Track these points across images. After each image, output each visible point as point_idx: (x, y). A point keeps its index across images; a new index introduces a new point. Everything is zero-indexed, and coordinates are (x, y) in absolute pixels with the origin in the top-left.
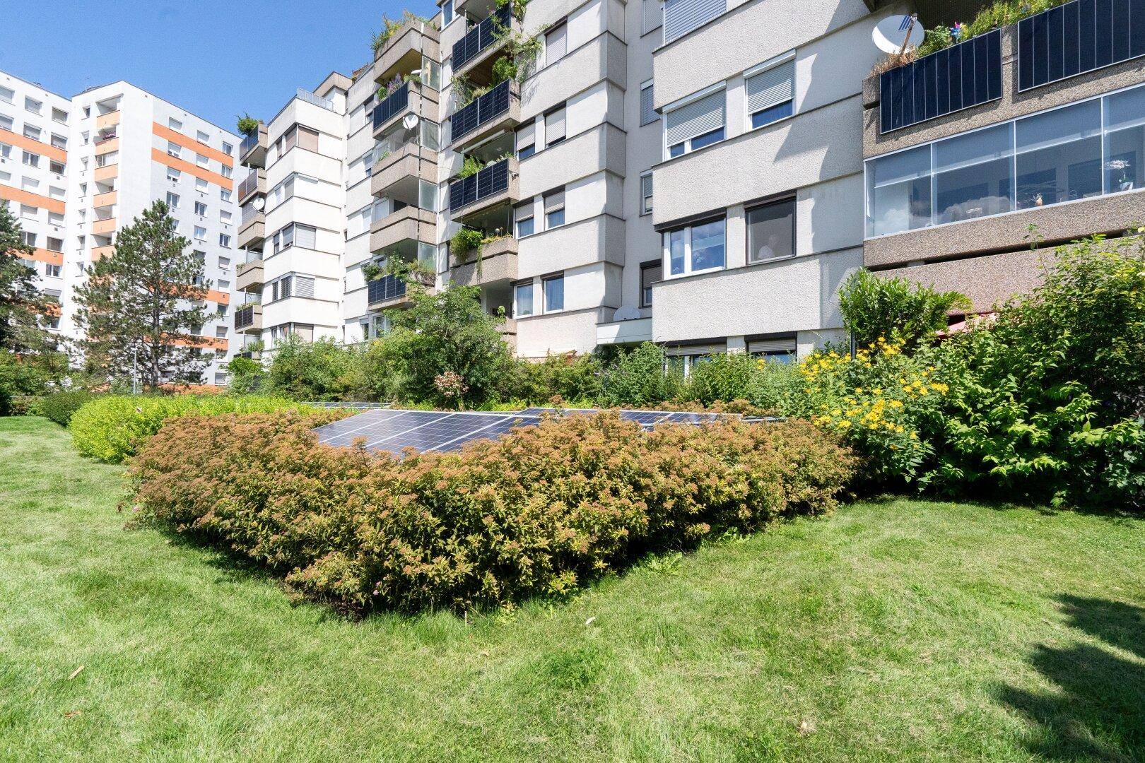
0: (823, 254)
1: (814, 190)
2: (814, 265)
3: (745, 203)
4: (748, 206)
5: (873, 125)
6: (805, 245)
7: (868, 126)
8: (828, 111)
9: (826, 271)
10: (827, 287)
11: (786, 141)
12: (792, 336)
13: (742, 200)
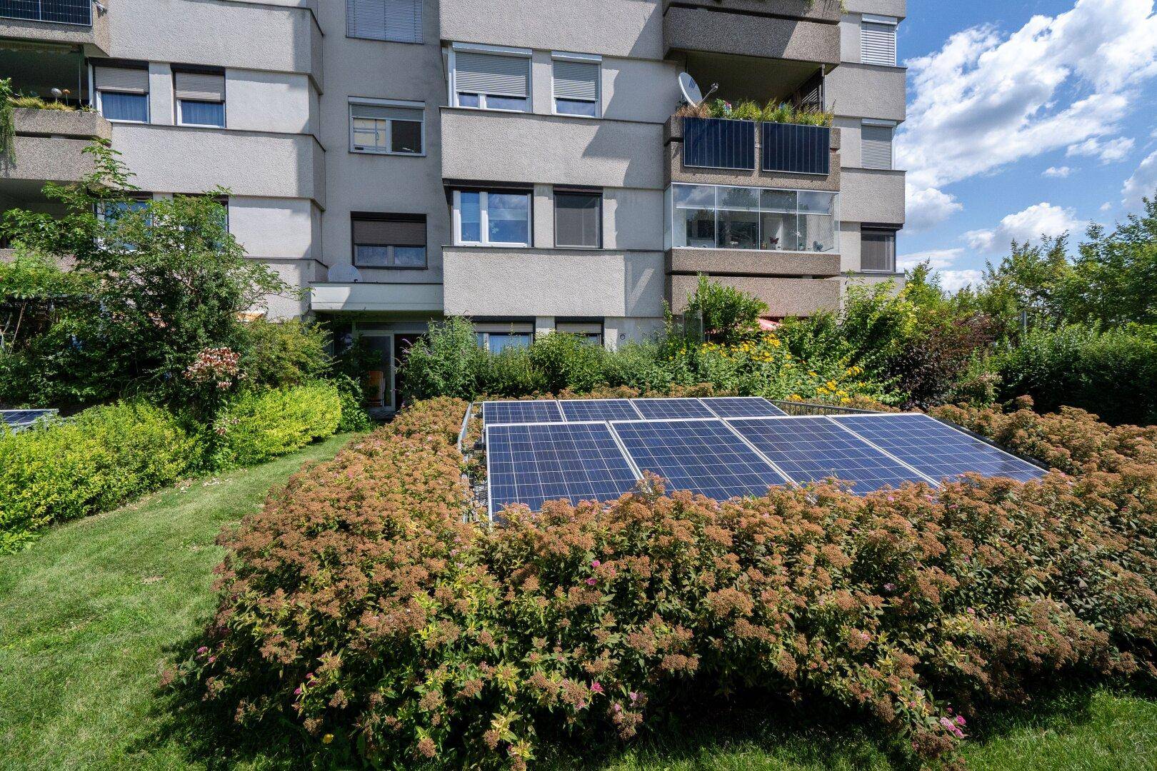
0: (628, 251)
1: (619, 193)
2: (619, 261)
3: (555, 185)
4: (557, 189)
5: (678, 156)
6: (610, 241)
7: (675, 155)
8: (631, 126)
9: (630, 268)
10: (630, 281)
11: (595, 138)
12: (600, 321)
13: (553, 182)
